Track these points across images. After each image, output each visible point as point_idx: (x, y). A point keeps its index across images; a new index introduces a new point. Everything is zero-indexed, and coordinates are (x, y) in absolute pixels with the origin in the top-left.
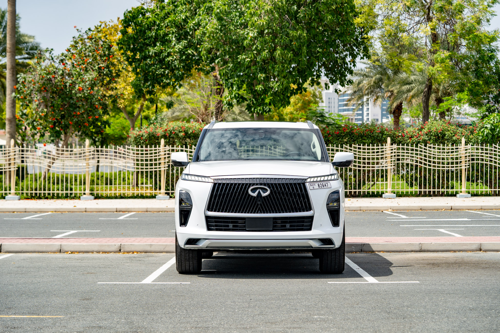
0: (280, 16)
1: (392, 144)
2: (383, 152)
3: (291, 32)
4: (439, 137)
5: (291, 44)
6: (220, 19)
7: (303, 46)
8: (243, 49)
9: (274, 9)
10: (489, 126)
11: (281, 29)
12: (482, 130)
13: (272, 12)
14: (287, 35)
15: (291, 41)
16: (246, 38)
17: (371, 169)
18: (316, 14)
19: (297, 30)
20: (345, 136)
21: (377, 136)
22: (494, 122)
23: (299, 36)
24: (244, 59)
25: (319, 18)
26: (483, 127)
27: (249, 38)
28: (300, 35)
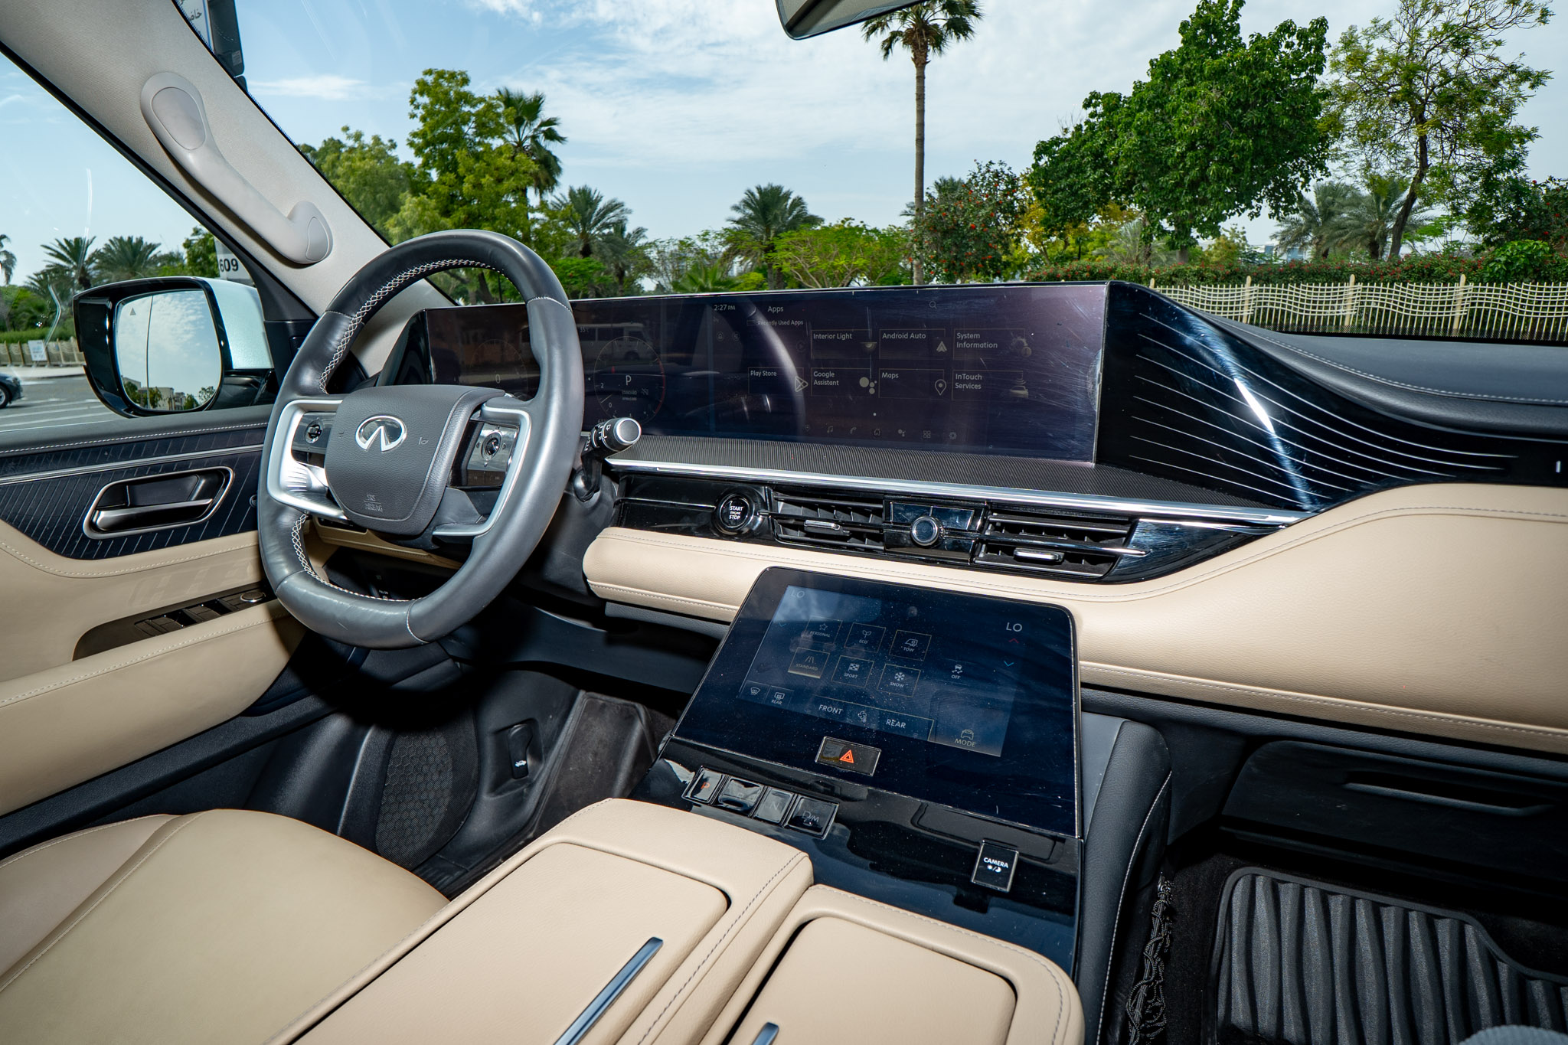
0: (1218, 122)
1: (1356, 283)
2: (1342, 293)
3: (1231, 141)
4: (1424, 274)
5: (1230, 158)
6: (1140, 133)
7: (1247, 160)
8: (1165, 170)
9: (1211, 112)
10: (1503, 259)
11: (1219, 138)
12: (1492, 265)
13: (1208, 115)
14: (1227, 146)
15: (1231, 153)
16: (1172, 156)
17: (1323, 314)
18: (1268, 118)
19: (1240, 139)
20: (1292, 273)
21: (1336, 274)
22: (1512, 254)
23: (1243, 147)
24: (1167, 182)
25: (1270, 124)
26: (1493, 261)
27: (1176, 155)
28: (1244, 145)
